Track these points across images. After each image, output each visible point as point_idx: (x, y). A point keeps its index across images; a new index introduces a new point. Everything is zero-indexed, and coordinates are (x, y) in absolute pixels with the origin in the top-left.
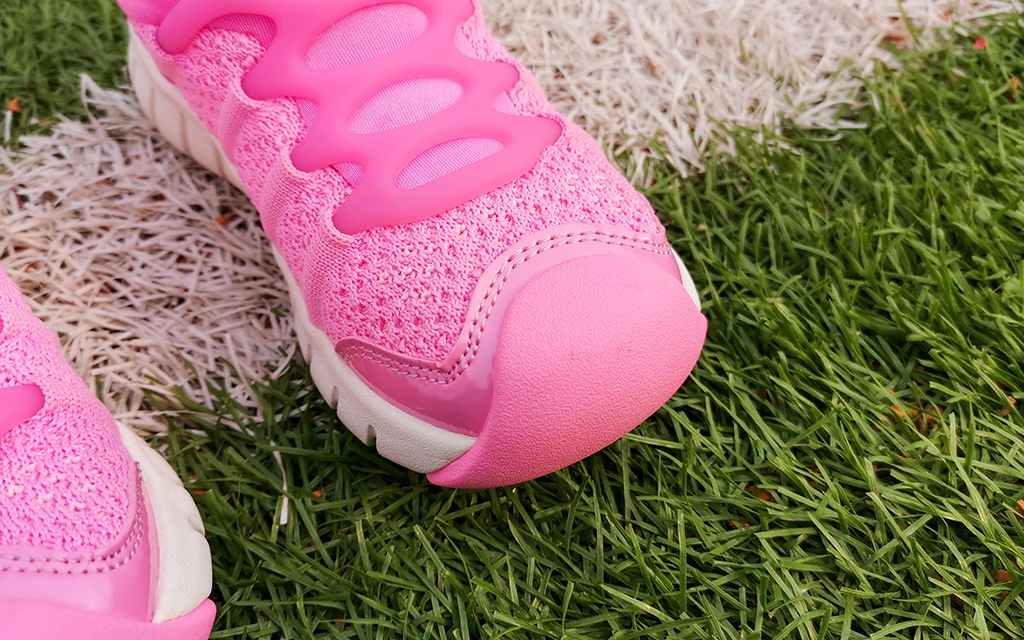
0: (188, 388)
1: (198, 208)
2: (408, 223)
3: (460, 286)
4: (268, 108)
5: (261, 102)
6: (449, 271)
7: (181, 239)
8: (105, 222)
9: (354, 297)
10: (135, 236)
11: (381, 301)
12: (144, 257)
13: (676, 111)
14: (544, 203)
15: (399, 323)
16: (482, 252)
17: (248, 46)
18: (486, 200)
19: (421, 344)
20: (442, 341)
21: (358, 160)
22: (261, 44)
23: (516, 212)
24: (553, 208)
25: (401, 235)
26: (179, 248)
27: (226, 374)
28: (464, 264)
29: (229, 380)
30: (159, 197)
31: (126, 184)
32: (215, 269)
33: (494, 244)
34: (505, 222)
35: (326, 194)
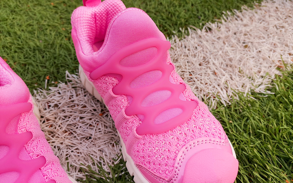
0: (91, 165)
1: (95, 110)
2: (157, 134)
3: (172, 156)
4: (119, 97)
5: (117, 95)
6: (169, 150)
7: (90, 119)
8: (71, 114)
9: (141, 154)
10: (79, 118)
11: (149, 157)
12: (80, 125)
13: (222, 86)
14: (195, 129)
15: (154, 164)
16: (178, 145)
17: (115, 81)
18: (179, 128)
19: (161, 172)
20: (167, 172)
21: (144, 114)
22: (118, 80)
23: (187, 132)
24: (197, 131)
25: (155, 137)
26: (90, 122)
27: (102, 161)
28: (173, 149)
29: (103, 163)
30: (85, 107)
31: (76, 102)
32: (99, 129)
33: (182, 143)
34: (184, 135)
35: (134, 123)
